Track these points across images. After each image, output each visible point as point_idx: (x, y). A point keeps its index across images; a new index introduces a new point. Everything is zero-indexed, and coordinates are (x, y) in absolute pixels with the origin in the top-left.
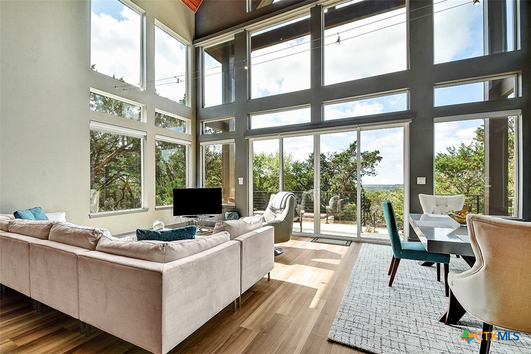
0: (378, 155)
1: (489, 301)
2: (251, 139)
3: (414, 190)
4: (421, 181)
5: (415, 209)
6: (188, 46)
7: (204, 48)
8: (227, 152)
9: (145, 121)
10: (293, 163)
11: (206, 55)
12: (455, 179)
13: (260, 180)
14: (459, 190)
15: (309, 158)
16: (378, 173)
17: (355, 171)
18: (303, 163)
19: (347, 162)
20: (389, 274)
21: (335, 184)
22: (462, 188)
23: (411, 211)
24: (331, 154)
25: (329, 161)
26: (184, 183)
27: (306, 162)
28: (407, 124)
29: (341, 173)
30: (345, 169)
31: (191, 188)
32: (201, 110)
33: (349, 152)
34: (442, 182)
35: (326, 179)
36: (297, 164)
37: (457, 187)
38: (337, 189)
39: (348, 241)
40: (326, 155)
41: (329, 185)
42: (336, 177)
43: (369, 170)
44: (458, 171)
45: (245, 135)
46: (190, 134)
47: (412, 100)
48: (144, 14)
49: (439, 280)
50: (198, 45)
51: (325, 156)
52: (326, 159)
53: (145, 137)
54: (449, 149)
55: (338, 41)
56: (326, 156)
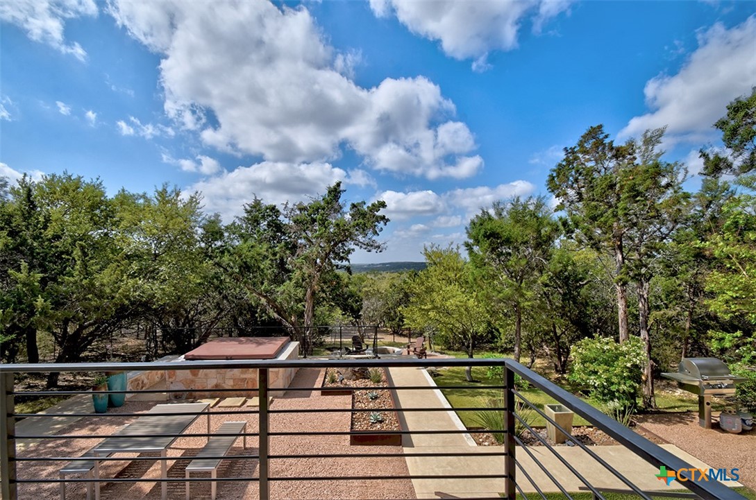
15: (246, 215)
17: (340, 241)
18: (234, 223)
19: (324, 223)
21: (301, 269)
24: (290, 206)
25: (286, 221)
27: (238, 222)
29: (312, 246)
30: (321, 236)
33: (327, 203)
35: (282, 259)
38: (303, 280)
40: (280, 208)
41: (288, 271)
42: (301, 254)
43: (367, 239)
51: (278, 211)
52: (281, 218)
56: (281, 211)
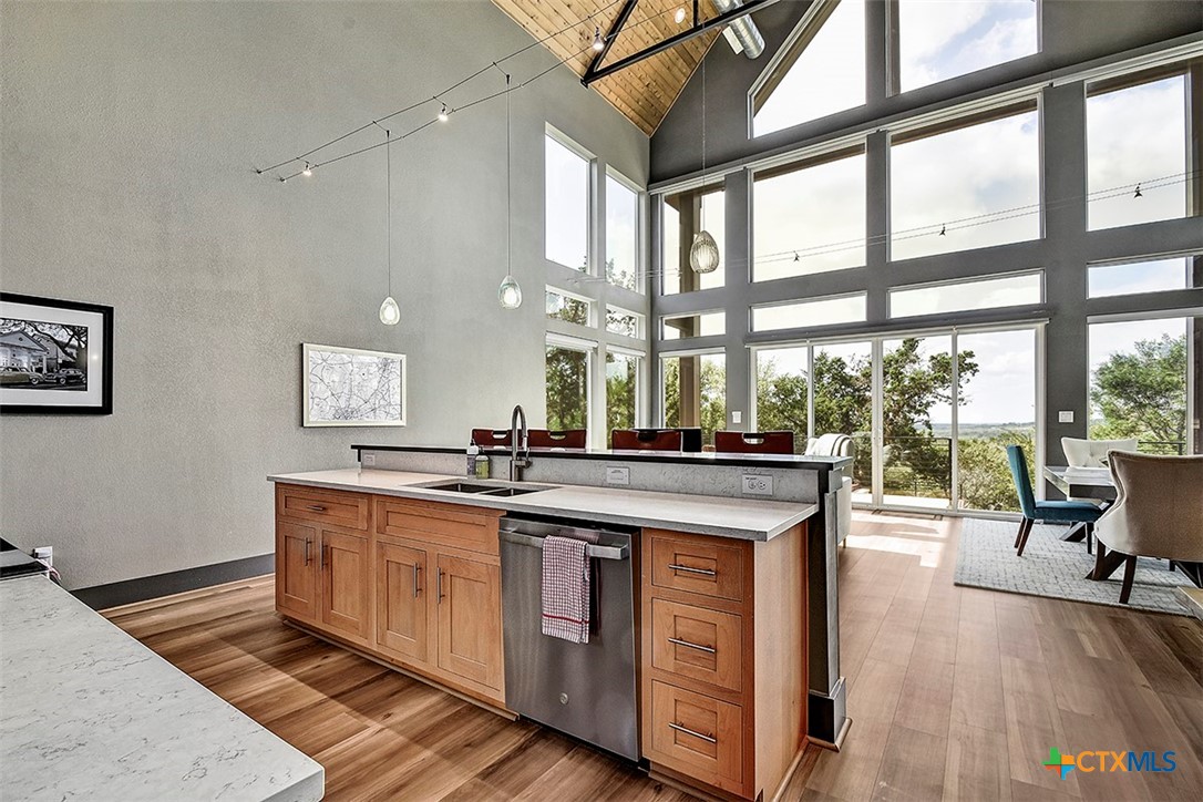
0: (968, 360)
1: (1131, 532)
2: (753, 348)
3: (1053, 432)
4: (1066, 417)
5: (1055, 458)
6: (639, 193)
7: (663, 196)
8: (688, 365)
9: (595, 326)
10: (774, 378)
11: (667, 206)
12: (1149, 410)
13: (712, 414)
14: (1159, 434)
16: (970, 398)
17: (916, 394)
18: (797, 377)
19: (897, 376)
20: (1016, 547)
22: (1166, 432)
23: (1048, 463)
24: (857, 358)
25: (853, 373)
26: (631, 418)
27: (802, 376)
28: (1041, 326)
31: (645, 428)
32: (660, 301)
33: (902, 355)
34: (1119, 417)
36: (784, 380)
37: (1154, 429)
39: (938, 515)
43: (948, 392)
44: (1158, 393)
45: (745, 342)
46: (644, 338)
47: (1049, 287)
48: (592, 161)
49: (1090, 551)
50: (654, 192)
51: (844, 364)
52: (847, 370)
53: (595, 349)
54: (1141, 345)
55: (943, 233)
56: (847, 363)
